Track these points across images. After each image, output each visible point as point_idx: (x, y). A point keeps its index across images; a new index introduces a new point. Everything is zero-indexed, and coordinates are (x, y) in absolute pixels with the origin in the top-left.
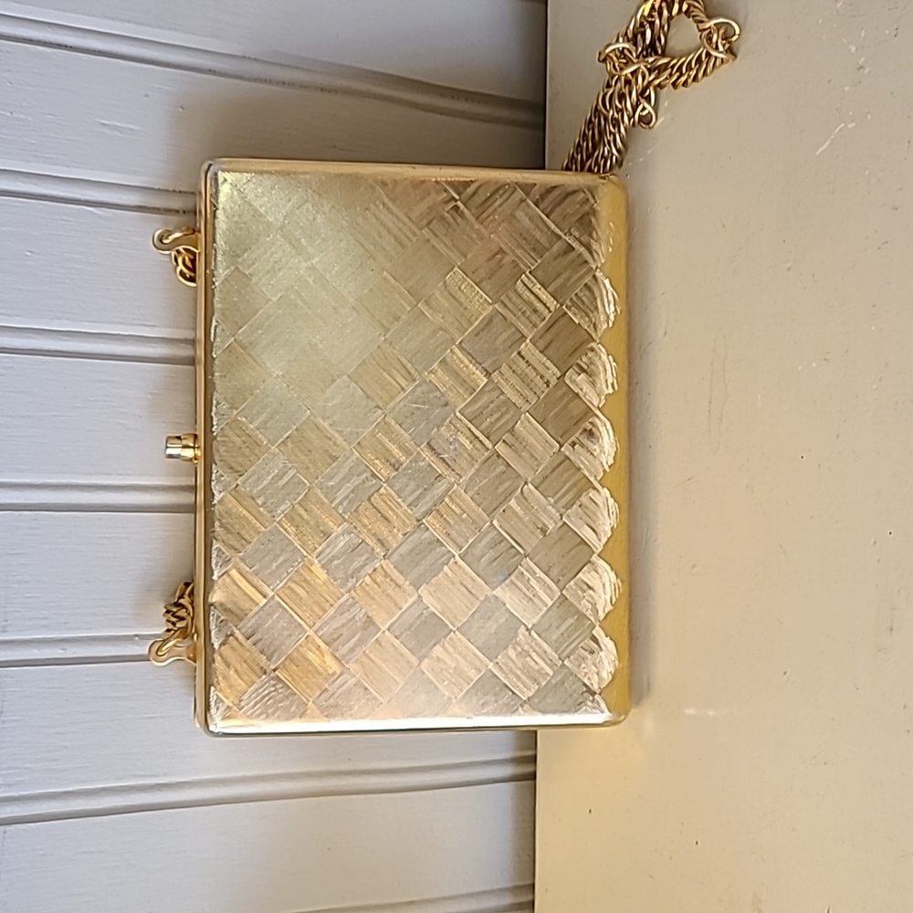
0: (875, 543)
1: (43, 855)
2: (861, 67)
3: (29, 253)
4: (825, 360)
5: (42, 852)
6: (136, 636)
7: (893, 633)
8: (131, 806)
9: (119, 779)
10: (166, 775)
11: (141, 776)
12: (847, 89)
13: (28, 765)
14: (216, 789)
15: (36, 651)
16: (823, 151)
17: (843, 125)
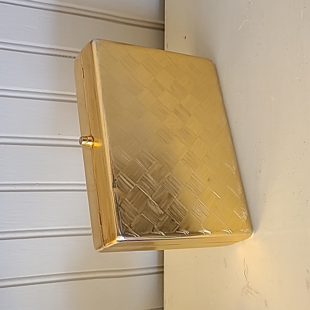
0: (255, 146)
1: (9, 250)
2: (250, 3)
3: (3, 66)
4: (242, 92)
5: (8, 249)
6: (37, 184)
7: (261, 172)
8: (35, 236)
9: (32, 227)
10: (46, 227)
11: (38, 227)
12: (246, 9)
13: (3, 222)
14: (62, 232)
15: (6, 187)
16: (240, 29)
17: (245, 20)
